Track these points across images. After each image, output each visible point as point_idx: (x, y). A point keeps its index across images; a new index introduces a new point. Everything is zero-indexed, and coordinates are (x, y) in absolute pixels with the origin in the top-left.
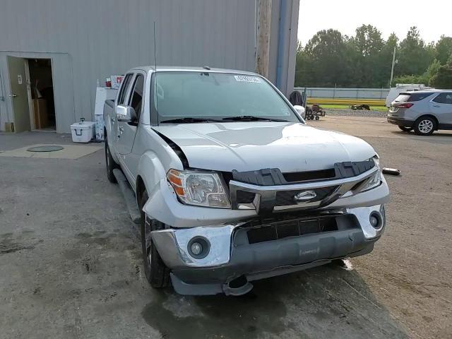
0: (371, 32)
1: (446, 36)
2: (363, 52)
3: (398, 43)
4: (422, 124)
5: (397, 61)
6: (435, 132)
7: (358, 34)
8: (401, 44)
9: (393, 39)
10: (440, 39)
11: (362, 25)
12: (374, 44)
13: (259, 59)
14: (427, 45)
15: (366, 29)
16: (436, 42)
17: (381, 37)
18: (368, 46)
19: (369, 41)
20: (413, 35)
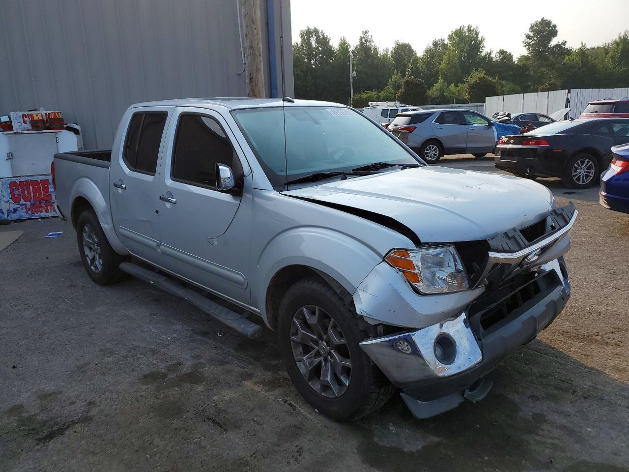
0: (318, 37)
1: (401, 42)
2: (312, 62)
3: (350, 50)
4: (427, 150)
5: (355, 74)
6: (441, 158)
7: (303, 40)
8: (354, 52)
9: (344, 46)
10: (394, 46)
11: (306, 28)
12: (323, 53)
13: (251, 79)
14: (382, 52)
15: (311, 33)
16: (391, 49)
17: (331, 43)
18: (317, 55)
19: (317, 48)
20: (366, 41)
